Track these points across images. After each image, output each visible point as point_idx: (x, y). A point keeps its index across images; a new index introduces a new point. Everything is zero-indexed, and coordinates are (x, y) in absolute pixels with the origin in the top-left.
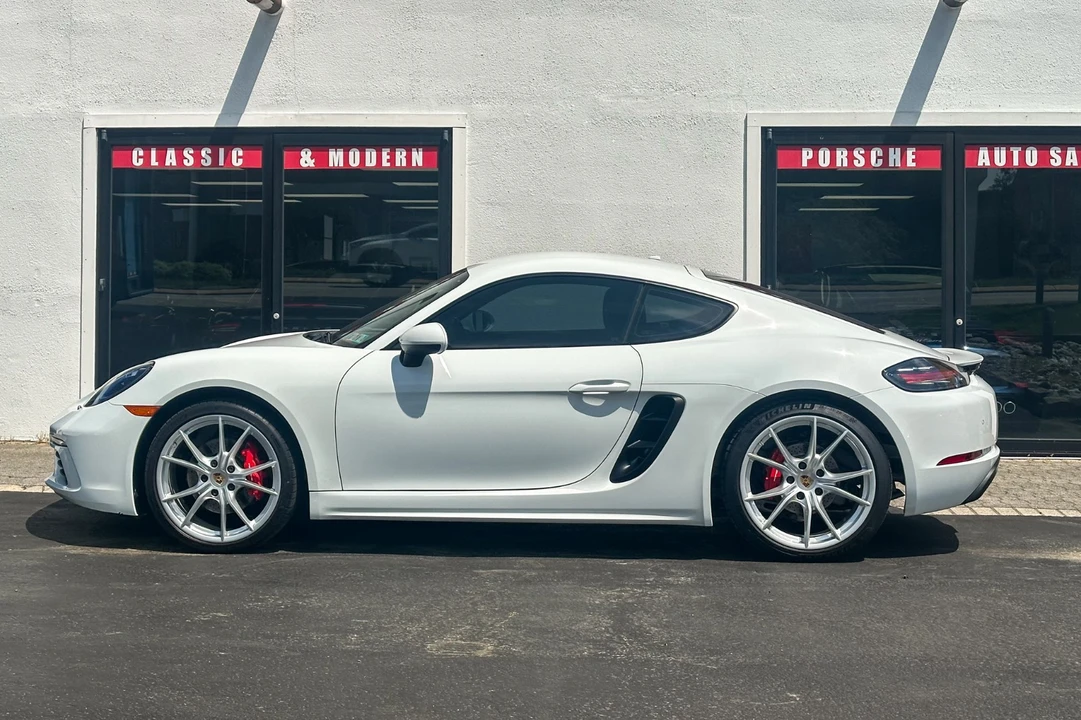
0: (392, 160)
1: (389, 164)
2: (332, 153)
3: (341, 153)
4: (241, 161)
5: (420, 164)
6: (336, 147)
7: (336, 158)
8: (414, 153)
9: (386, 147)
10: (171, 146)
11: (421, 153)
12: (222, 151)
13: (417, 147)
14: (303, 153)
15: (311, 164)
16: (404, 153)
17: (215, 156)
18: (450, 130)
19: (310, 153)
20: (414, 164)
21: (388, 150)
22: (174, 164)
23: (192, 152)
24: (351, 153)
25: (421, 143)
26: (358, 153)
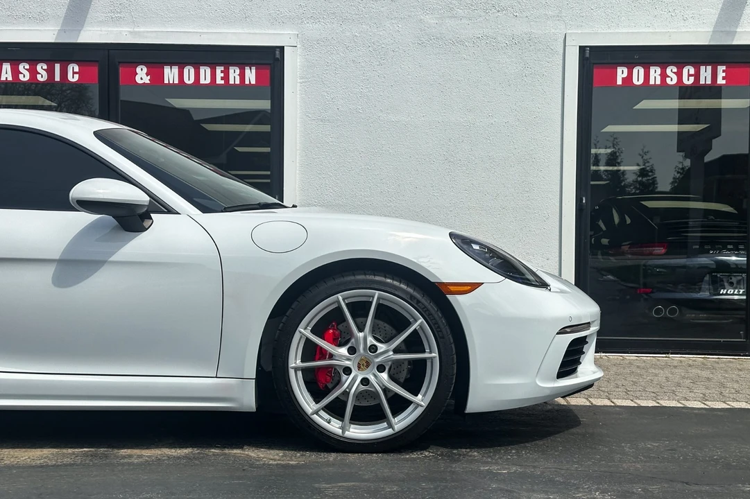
0: (226, 78)
1: (223, 82)
2: (167, 70)
3: (175, 70)
4: (77, 77)
5: (253, 82)
6: (171, 64)
7: (171, 74)
8: (247, 70)
9: (220, 65)
10: (6, 61)
11: (254, 69)
12: (57, 67)
13: (250, 65)
14: (138, 70)
15: (147, 80)
16: (238, 71)
17: (51, 72)
18: (282, 48)
19: (145, 70)
20: (247, 82)
21: (222, 68)
22: (10, 78)
23: (27, 67)
24: (186, 71)
25: (254, 62)
26: (192, 71)
